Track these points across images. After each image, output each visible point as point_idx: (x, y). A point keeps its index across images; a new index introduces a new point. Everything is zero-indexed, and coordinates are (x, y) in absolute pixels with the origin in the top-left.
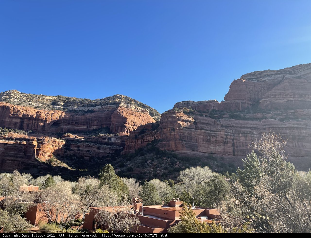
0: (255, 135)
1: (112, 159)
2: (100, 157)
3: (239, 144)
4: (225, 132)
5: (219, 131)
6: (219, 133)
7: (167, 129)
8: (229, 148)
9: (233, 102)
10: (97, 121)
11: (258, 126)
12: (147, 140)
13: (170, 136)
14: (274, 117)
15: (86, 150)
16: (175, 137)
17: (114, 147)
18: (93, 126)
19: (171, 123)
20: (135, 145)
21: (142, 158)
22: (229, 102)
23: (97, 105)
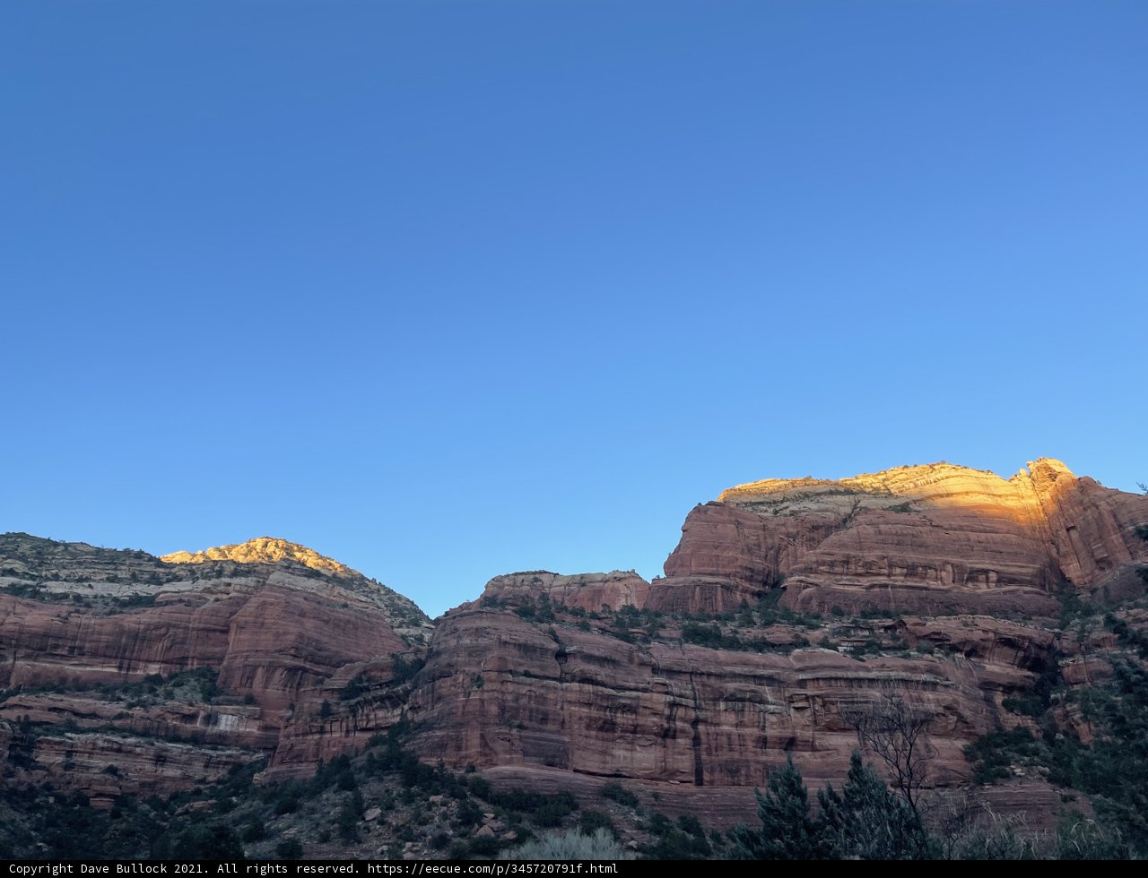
0: (771, 707)
1: (212, 805)
2: (161, 796)
3: (716, 739)
4: (667, 693)
5: (645, 690)
6: (646, 695)
7: (455, 680)
8: (683, 754)
9: (694, 582)
10: (167, 643)
11: (778, 674)
12: (372, 724)
13: (464, 707)
14: (832, 641)
15: (100, 768)
16: (483, 713)
17: (229, 752)
18: (148, 661)
19: (470, 655)
20: (318, 744)
21: (345, 798)
22: (680, 583)
23: (179, 579)
